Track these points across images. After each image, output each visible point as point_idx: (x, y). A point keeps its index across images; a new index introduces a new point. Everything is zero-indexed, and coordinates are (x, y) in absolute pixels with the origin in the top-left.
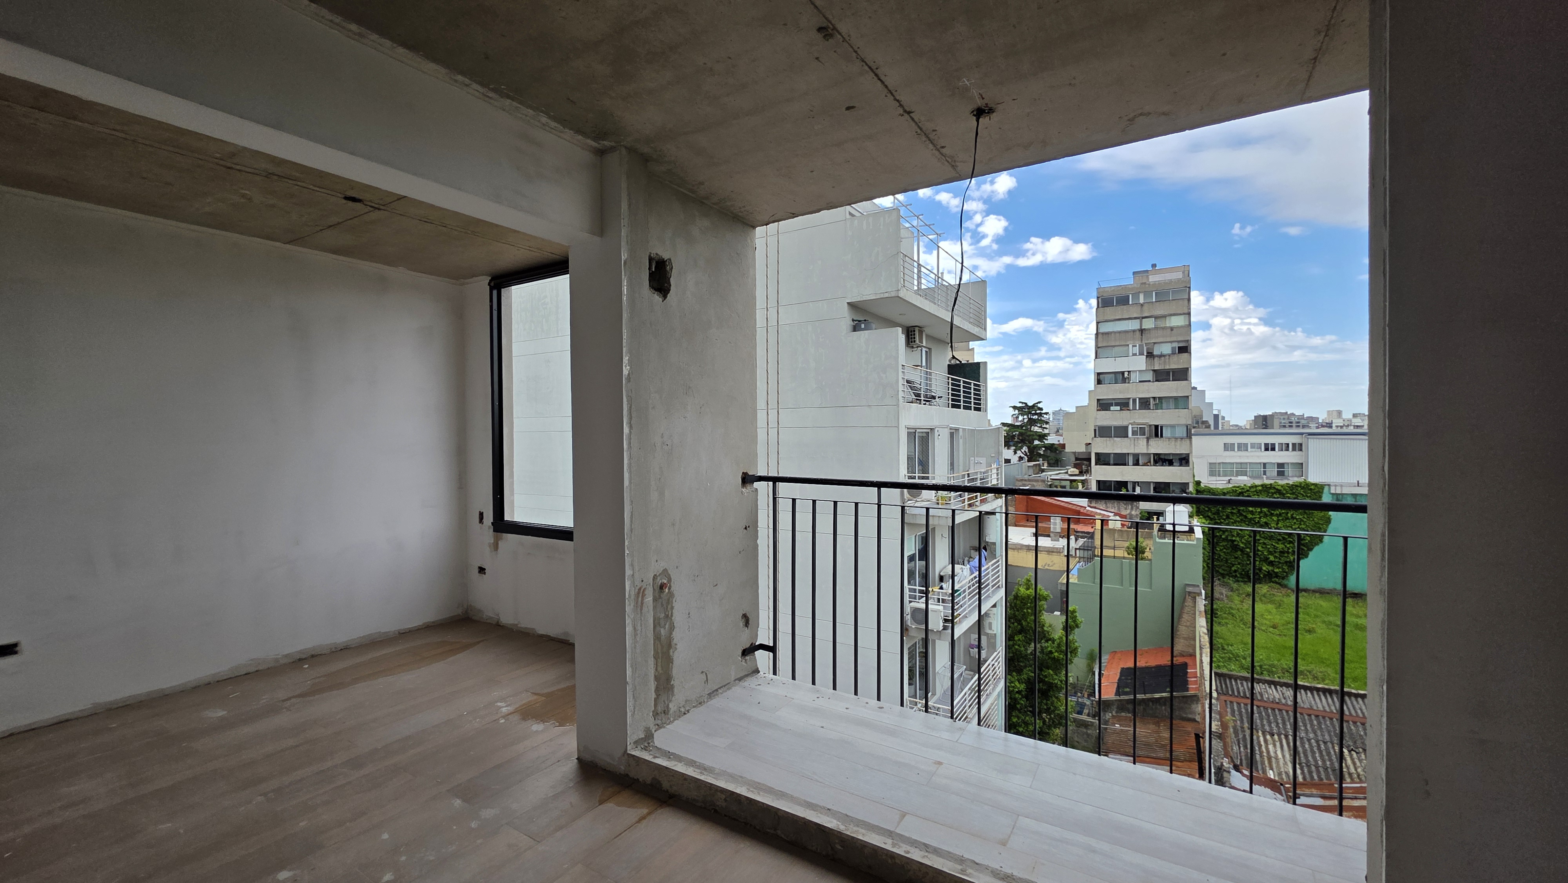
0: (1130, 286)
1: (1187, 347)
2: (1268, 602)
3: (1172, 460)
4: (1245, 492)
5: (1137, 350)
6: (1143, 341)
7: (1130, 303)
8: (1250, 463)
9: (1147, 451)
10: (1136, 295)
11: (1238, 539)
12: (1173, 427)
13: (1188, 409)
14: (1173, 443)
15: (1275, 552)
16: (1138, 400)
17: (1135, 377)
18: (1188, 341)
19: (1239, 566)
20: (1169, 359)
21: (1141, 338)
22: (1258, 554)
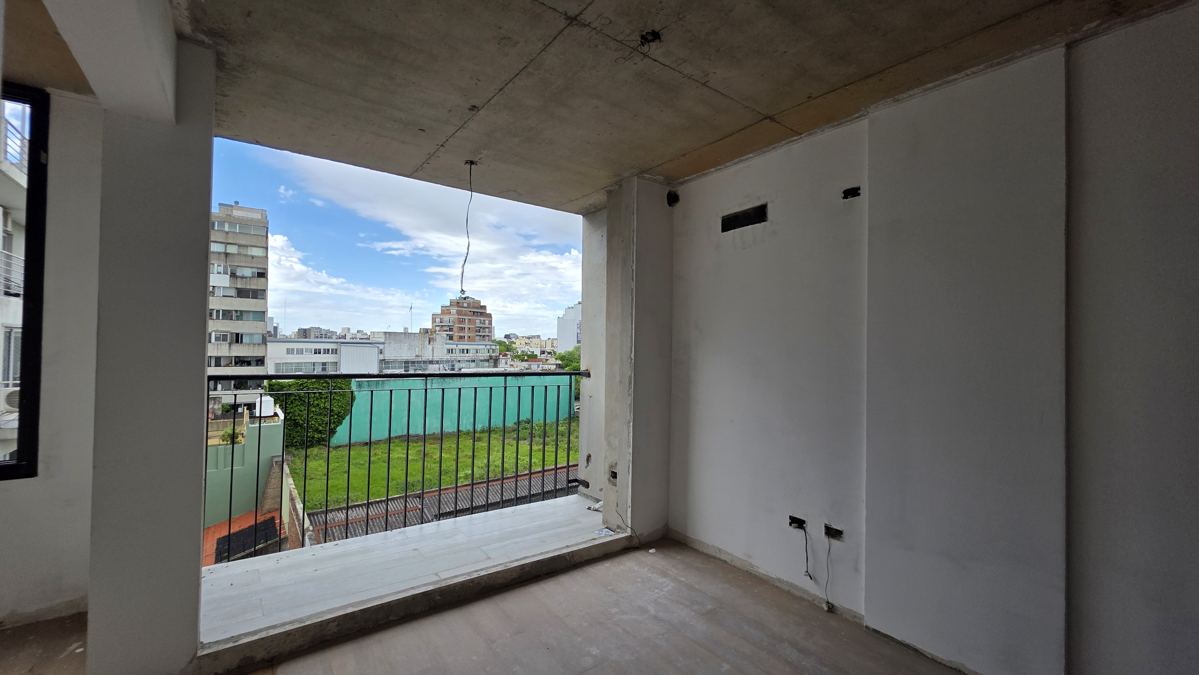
0: (216, 214)
1: (264, 273)
2: (319, 459)
3: (250, 361)
4: (304, 384)
5: (221, 269)
6: (228, 263)
7: (216, 228)
8: (304, 363)
9: (229, 354)
10: (222, 223)
11: (299, 418)
12: (251, 335)
13: (264, 321)
14: (252, 348)
15: (323, 424)
16: (221, 311)
17: (221, 292)
18: (265, 269)
19: (299, 438)
20: (250, 281)
21: (226, 260)
22: (311, 427)
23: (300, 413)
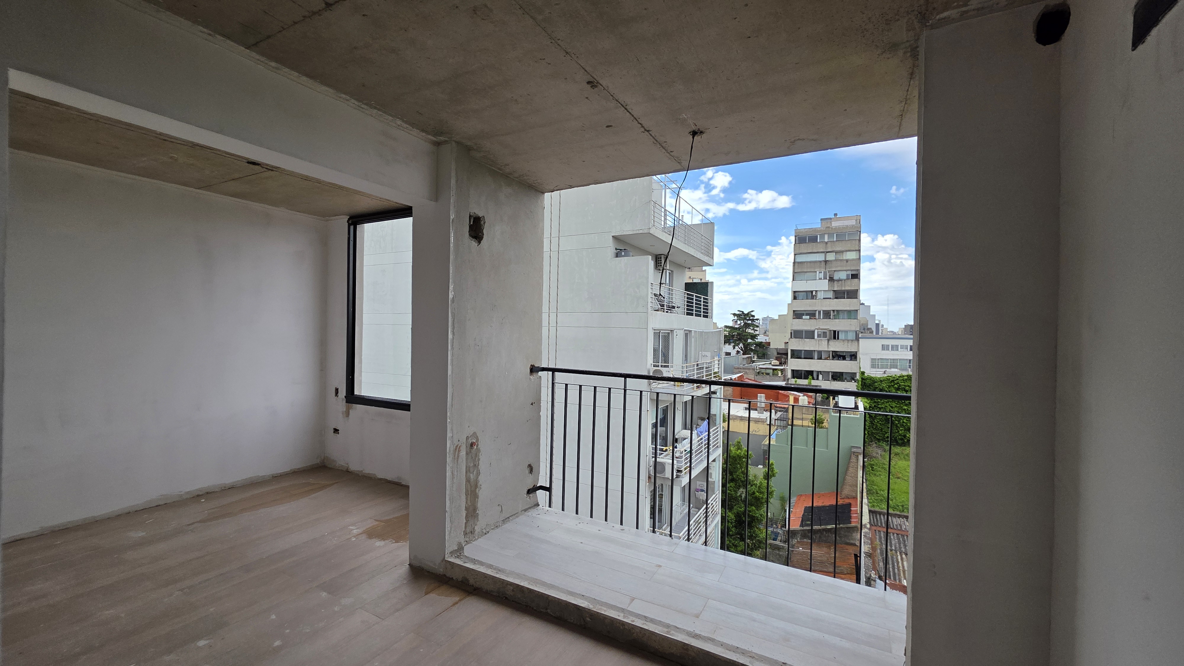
0: (818, 229)
1: (857, 274)
3: (845, 356)
4: (896, 380)
5: (822, 276)
6: (827, 270)
7: (818, 241)
8: (900, 359)
9: (828, 349)
10: (822, 236)
12: (846, 332)
13: (857, 319)
14: (846, 344)
16: (822, 311)
17: (820, 295)
18: (858, 270)
20: (845, 283)
21: (826, 267)
22: (903, 425)
23: (891, 409)
